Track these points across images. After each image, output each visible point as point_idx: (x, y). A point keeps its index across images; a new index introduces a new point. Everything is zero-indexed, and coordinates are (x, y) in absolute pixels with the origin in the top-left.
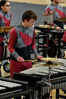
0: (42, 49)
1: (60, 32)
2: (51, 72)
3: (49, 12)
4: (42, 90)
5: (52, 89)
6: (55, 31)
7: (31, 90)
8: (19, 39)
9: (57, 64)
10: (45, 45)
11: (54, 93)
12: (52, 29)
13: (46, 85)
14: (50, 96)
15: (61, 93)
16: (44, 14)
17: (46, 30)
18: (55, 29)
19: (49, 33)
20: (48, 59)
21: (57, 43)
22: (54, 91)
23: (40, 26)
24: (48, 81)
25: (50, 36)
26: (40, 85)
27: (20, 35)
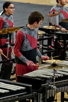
0: (46, 51)
1: (65, 33)
2: (56, 74)
3: (54, 13)
4: (46, 93)
5: (57, 92)
6: (60, 32)
7: (35, 93)
8: (25, 42)
9: (62, 67)
10: (50, 47)
11: (59, 96)
12: (57, 31)
13: (50, 88)
14: (55, 99)
15: (66, 96)
16: (49, 14)
17: (51, 32)
18: (60, 30)
19: (54, 34)
20: (53, 61)
21: (62, 45)
22: (59, 94)
23: (44, 27)
24: (52, 84)
25: (55, 37)
26: (44, 88)
27: (27, 38)
